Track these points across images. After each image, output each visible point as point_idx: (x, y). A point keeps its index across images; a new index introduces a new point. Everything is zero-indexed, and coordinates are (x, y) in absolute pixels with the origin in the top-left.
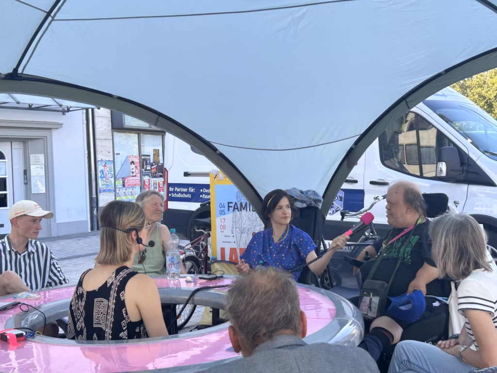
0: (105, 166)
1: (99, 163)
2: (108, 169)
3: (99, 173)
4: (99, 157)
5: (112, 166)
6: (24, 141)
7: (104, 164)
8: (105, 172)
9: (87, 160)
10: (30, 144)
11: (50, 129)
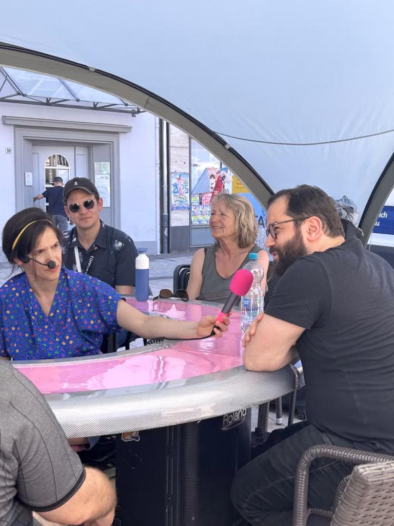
0: (179, 178)
1: (173, 175)
2: (182, 183)
3: (172, 186)
4: (173, 168)
5: (188, 179)
6: (89, 146)
7: (178, 177)
8: (179, 186)
9: (158, 171)
10: (95, 150)
11: (117, 133)
